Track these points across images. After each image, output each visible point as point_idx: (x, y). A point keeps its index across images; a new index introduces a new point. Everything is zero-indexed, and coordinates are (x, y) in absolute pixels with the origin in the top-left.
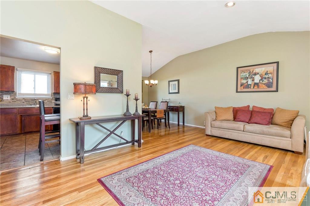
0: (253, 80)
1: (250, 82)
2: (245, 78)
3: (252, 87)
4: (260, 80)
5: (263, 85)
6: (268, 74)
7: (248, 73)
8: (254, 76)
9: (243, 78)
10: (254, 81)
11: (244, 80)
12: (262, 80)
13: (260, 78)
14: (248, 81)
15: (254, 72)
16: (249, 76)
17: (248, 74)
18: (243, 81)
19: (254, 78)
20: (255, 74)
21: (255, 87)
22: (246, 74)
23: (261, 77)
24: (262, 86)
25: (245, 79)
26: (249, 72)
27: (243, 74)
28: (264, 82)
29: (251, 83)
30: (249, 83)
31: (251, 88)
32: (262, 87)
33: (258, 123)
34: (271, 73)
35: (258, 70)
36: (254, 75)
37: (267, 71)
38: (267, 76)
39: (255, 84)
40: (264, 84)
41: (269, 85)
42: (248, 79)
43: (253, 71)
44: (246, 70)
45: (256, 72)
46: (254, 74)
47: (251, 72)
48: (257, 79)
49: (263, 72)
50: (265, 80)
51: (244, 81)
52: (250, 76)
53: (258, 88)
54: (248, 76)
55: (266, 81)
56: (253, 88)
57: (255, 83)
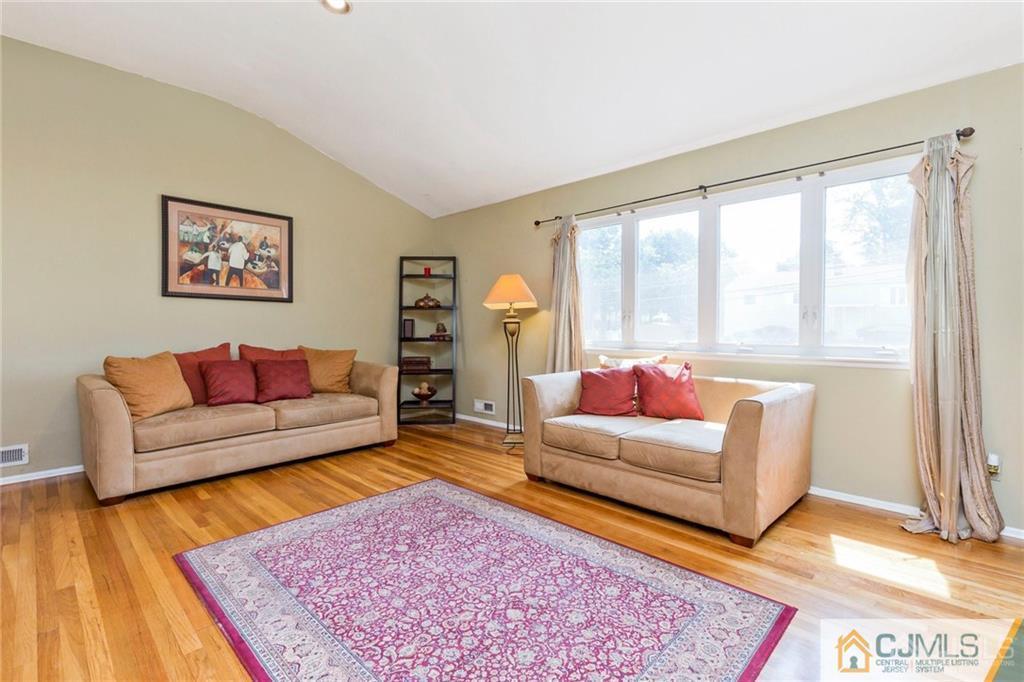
0: (226, 258)
1: (215, 262)
2: (197, 244)
3: (222, 282)
4: (246, 263)
5: (256, 278)
6: (267, 246)
7: (206, 229)
8: (227, 245)
9: (188, 242)
10: (228, 261)
11: (192, 250)
12: (252, 263)
13: (247, 256)
14: (207, 257)
15: (226, 230)
16: (211, 240)
17: (207, 234)
18: (190, 253)
19: (227, 250)
20: (233, 239)
21: (234, 283)
22: (201, 229)
23: (248, 251)
24: (254, 281)
25: (195, 248)
26: (209, 226)
27: (189, 229)
28: (257, 270)
29: (218, 268)
30: (210, 266)
31: (218, 283)
32: (253, 286)
33: (290, 395)
34: (275, 246)
35: (238, 226)
36: (228, 241)
37: (265, 238)
38: (264, 253)
39: (233, 272)
40: (258, 276)
41: (272, 281)
42: (206, 251)
43: (224, 227)
44: (201, 217)
45: (235, 231)
46: (228, 236)
47: (219, 227)
48: (238, 256)
49: (256, 238)
50: (260, 264)
51: (195, 257)
52: (217, 240)
53: (241, 284)
54: (206, 240)
55: (262, 268)
56: (227, 284)
57: (231, 268)
